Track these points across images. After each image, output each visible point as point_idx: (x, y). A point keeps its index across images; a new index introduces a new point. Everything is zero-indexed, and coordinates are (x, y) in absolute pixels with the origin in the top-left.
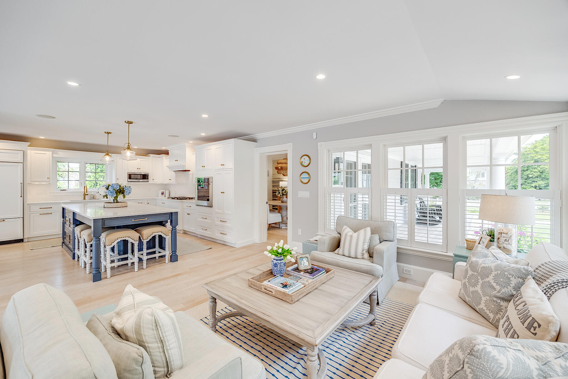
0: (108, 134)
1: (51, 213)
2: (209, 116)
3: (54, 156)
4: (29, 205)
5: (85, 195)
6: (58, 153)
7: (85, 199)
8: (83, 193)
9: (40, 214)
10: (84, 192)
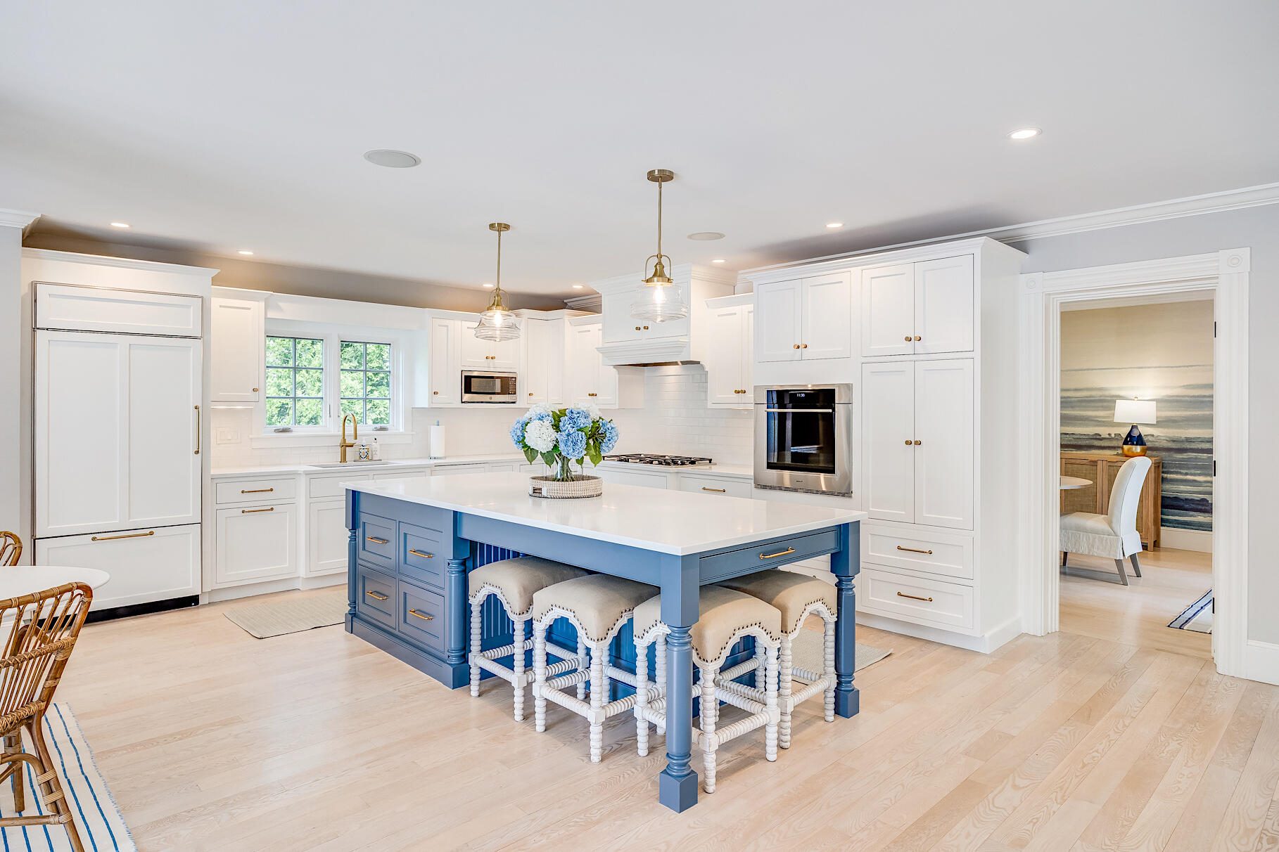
0: (499, 231)
1: (272, 509)
2: (1041, 132)
3: (269, 316)
4: (215, 481)
5: (345, 446)
6: (280, 304)
7: (344, 459)
8: (339, 441)
9: (243, 512)
10: (341, 438)
